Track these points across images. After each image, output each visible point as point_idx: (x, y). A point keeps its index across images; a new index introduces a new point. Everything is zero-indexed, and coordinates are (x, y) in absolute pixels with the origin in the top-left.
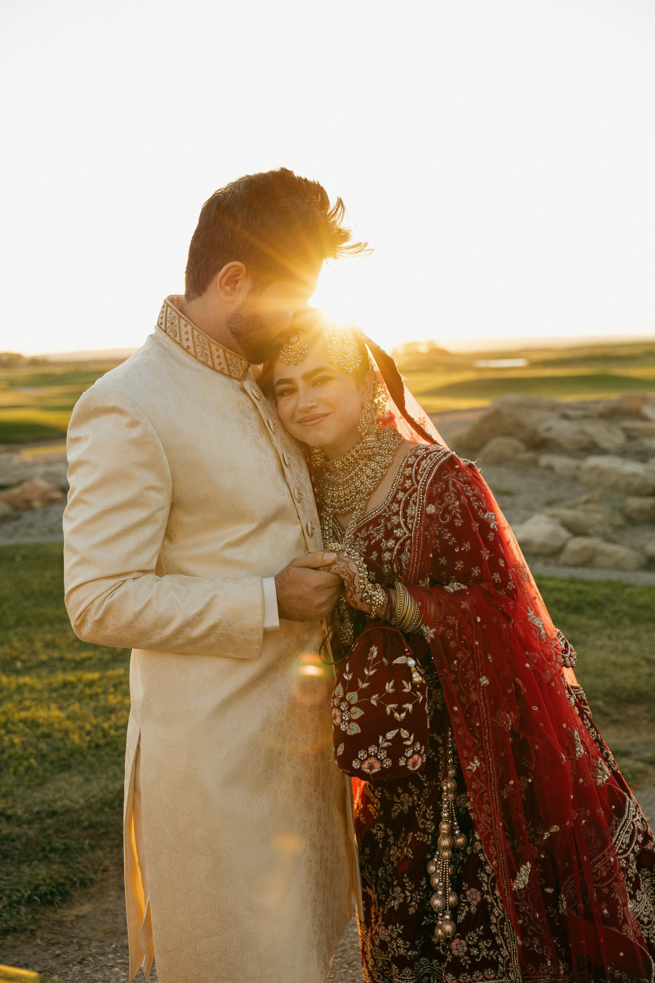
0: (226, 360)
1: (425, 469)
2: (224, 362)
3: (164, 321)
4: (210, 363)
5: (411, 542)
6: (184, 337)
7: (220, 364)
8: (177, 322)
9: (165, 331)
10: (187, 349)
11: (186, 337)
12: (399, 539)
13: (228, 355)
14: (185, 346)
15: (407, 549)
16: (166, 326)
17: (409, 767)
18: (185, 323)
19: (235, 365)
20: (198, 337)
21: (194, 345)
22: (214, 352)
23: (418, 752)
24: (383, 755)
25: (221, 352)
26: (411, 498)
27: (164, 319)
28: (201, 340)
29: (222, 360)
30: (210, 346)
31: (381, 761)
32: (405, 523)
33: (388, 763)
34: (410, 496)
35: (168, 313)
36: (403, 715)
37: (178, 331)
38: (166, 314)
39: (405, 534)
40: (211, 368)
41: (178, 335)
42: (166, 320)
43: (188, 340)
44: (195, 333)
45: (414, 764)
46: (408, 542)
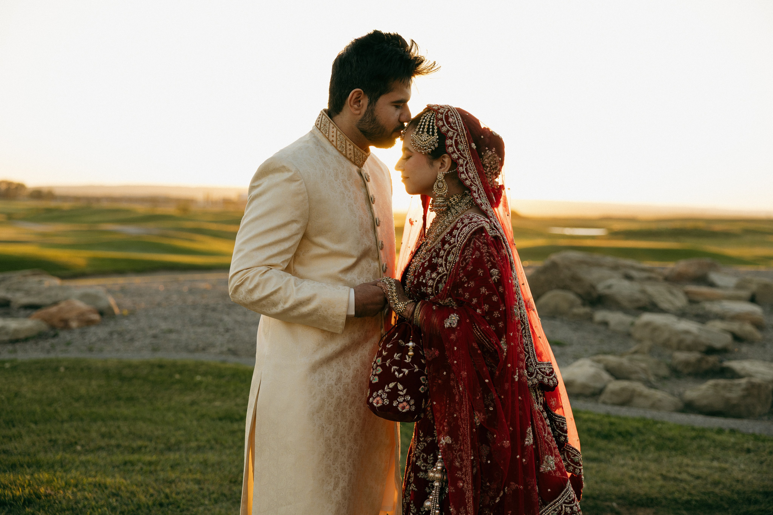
0: (354, 152)
1: (464, 234)
2: (353, 154)
3: (320, 123)
4: (344, 152)
5: (447, 277)
6: (331, 134)
7: (350, 154)
8: (328, 125)
9: (320, 129)
10: (331, 142)
11: (332, 134)
12: (440, 273)
13: (355, 149)
14: (331, 140)
15: (443, 282)
16: (320, 126)
17: (399, 408)
18: (333, 126)
19: (358, 157)
20: (339, 136)
21: (336, 140)
22: (348, 146)
23: (408, 402)
24: (385, 396)
25: (352, 147)
26: (452, 250)
27: (320, 122)
28: (341, 137)
29: (352, 152)
30: (346, 142)
31: (383, 399)
32: (446, 264)
33: (387, 402)
34: (452, 248)
35: (323, 118)
36: (401, 375)
37: (328, 130)
38: (322, 119)
39: (444, 271)
40: (344, 155)
41: (327, 132)
42: (321, 123)
43: (333, 136)
44: (338, 133)
45: (403, 408)
46: (445, 277)
